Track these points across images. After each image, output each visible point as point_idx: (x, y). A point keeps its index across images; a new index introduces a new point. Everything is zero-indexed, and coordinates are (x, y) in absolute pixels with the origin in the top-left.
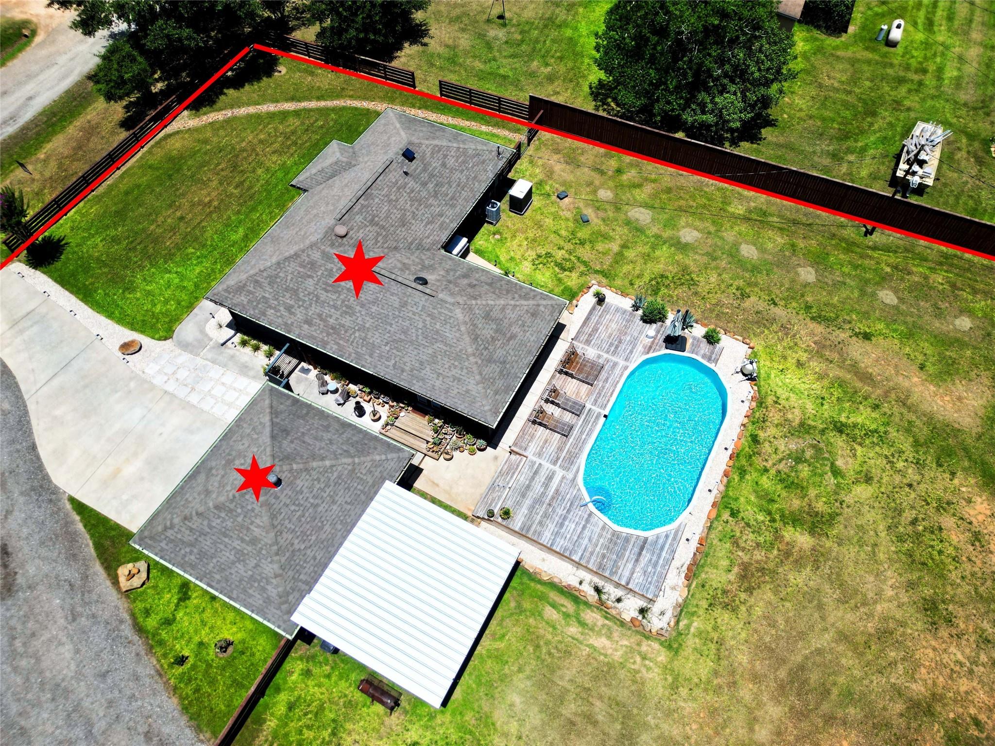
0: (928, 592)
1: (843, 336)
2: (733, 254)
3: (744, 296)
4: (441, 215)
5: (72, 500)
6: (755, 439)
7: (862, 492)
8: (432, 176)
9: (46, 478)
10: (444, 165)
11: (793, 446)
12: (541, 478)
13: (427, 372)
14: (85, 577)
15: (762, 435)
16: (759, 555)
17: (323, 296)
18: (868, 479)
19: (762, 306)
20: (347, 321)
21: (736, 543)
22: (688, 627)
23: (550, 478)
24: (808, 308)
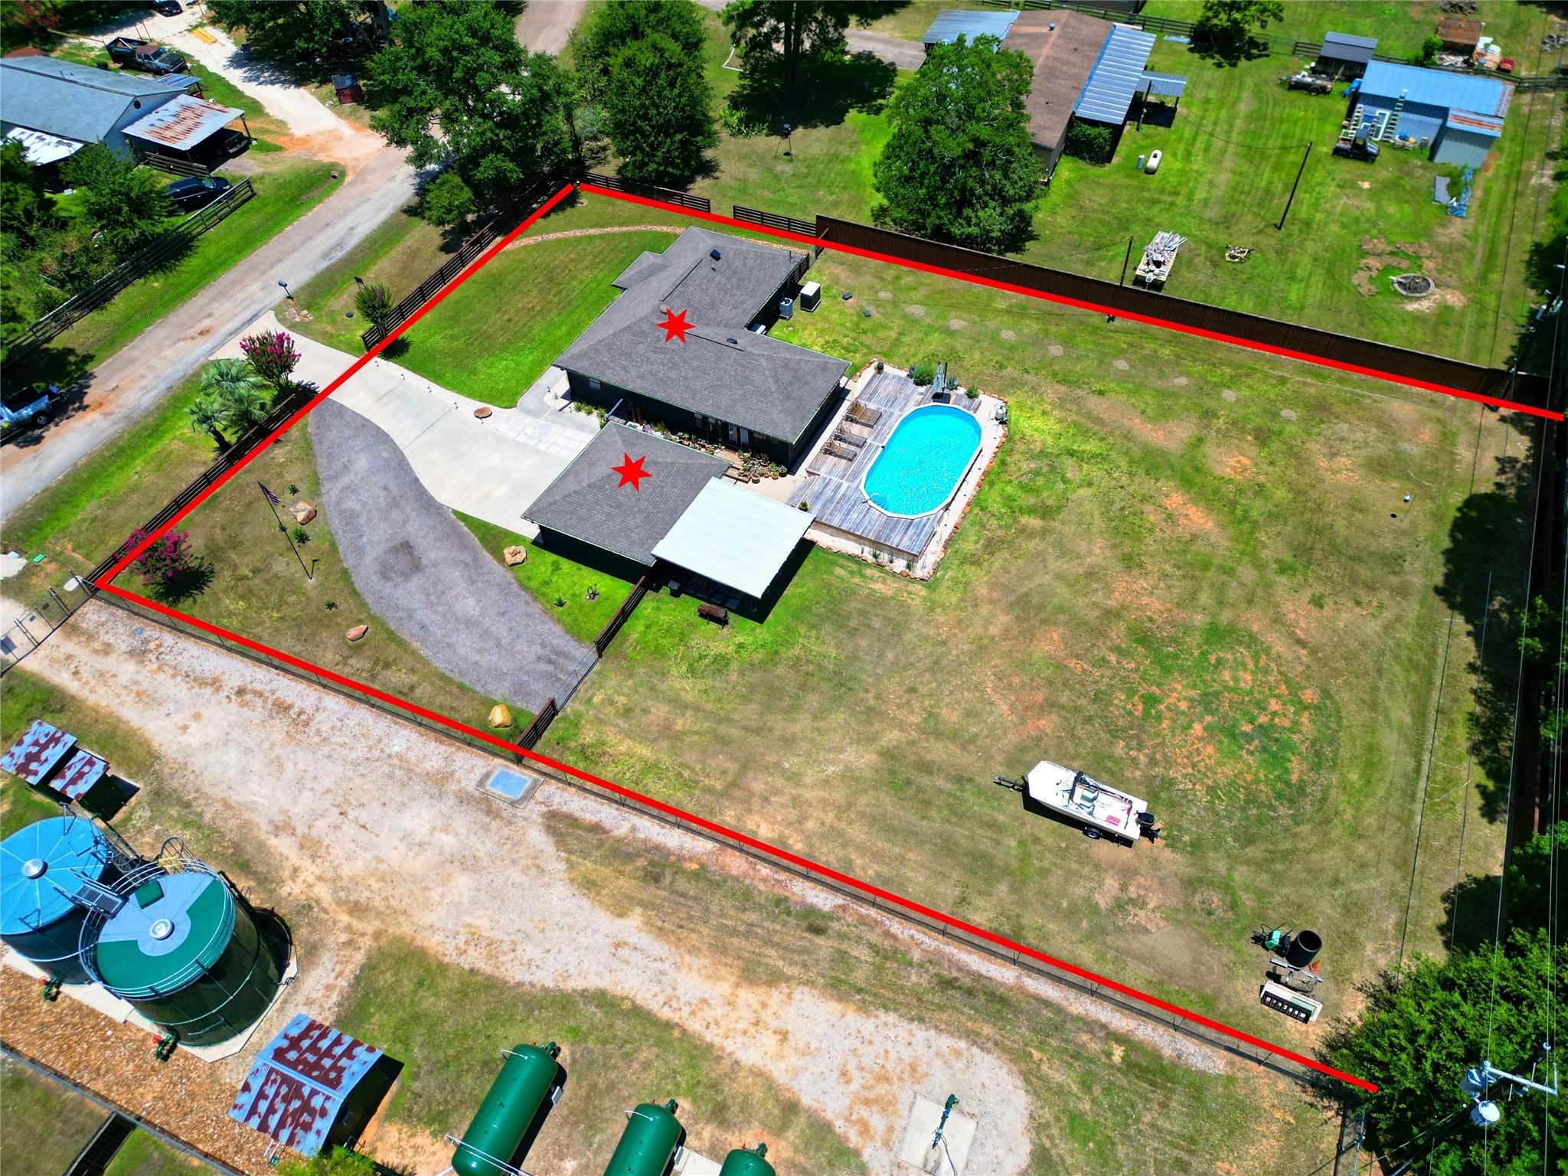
0: (1126, 550)
1: (1081, 393)
2: (994, 336)
3: (1002, 367)
4: (743, 302)
5: (455, 512)
6: (1003, 463)
7: (1084, 492)
8: (735, 273)
9: (431, 499)
10: (745, 265)
11: (1033, 466)
12: (832, 486)
13: (739, 407)
14: (476, 559)
15: (1009, 459)
16: (999, 533)
17: (653, 357)
18: (1090, 484)
19: (1016, 374)
20: (673, 374)
21: (983, 526)
22: (944, 575)
23: (839, 487)
24: (1055, 374)
